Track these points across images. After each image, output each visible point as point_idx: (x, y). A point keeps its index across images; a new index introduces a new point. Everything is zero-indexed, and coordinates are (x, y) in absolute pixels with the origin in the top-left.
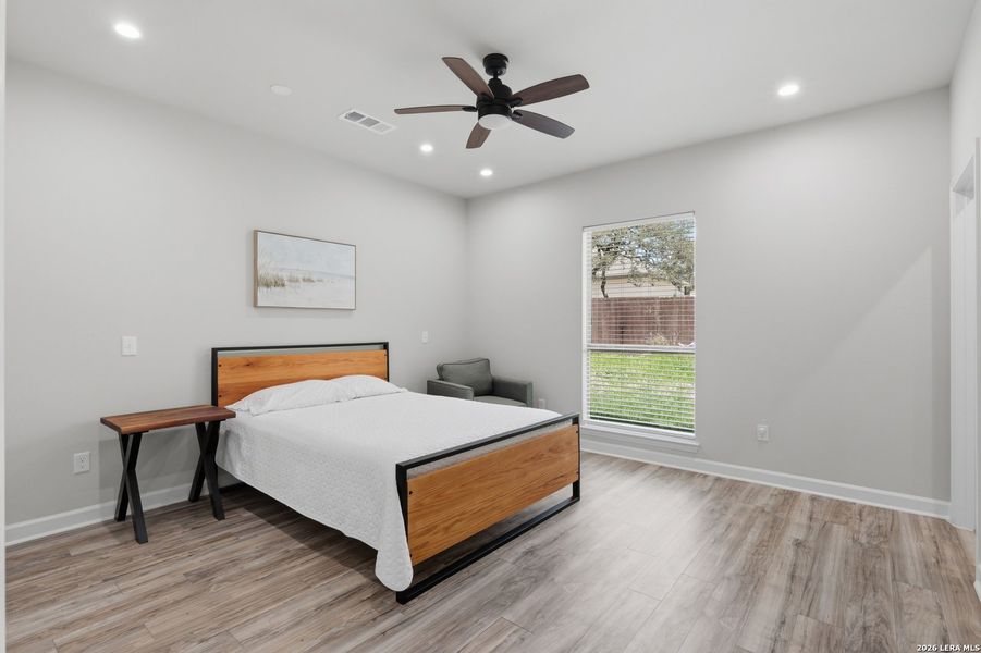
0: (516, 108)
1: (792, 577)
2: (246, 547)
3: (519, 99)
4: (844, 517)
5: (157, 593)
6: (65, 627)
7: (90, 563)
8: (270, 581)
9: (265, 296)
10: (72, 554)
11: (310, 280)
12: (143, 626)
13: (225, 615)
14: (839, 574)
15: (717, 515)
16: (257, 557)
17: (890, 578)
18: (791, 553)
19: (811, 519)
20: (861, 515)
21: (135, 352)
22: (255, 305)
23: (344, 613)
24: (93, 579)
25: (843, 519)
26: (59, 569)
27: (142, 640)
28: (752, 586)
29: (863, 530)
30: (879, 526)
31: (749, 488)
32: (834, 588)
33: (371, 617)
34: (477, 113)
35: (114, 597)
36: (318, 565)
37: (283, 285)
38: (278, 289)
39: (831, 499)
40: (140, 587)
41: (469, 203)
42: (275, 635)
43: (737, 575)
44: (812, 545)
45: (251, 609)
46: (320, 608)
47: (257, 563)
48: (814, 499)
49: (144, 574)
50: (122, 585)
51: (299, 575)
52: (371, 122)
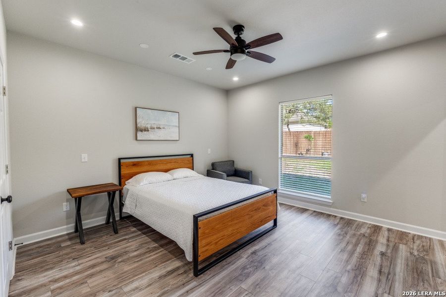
0: (248, 50)
1: (380, 272)
2: (131, 246)
3: (249, 46)
4: (405, 240)
5: (93, 266)
6: (56, 281)
7: (68, 250)
8: (140, 263)
9: (140, 135)
10: (62, 246)
11: (159, 128)
12: (86, 282)
13: (121, 279)
14: (404, 272)
15: (341, 237)
16: (136, 251)
17: (430, 275)
18: (379, 259)
19: (388, 241)
20: (413, 239)
21: (87, 160)
22: (136, 139)
23: (171, 280)
24: (69, 258)
25: (405, 242)
26: (56, 253)
27: (85, 290)
28: (360, 276)
29: (415, 248)
30: (423, 246)
31: (356, 223)
32: (402, 279)
33: (182, 283)
34: (230, 53)
35: (76, 267)
36: (161, 256)
37: (148, 131)
38: (146, 132)
39: (398, 231)
40: (87, 263)
41: (228, 92)
42: (141, 290)
43: (353, 270)
44: (389, 255)
45: (131, 276)
46: (160, 277)
47: (135, 253)
48: (389, 230)
49: (89, 257)
50: (80, 262)
51: (153, 260)
52: (184, 59)
